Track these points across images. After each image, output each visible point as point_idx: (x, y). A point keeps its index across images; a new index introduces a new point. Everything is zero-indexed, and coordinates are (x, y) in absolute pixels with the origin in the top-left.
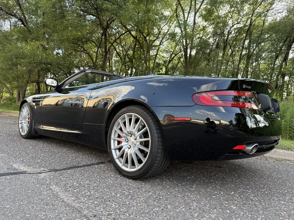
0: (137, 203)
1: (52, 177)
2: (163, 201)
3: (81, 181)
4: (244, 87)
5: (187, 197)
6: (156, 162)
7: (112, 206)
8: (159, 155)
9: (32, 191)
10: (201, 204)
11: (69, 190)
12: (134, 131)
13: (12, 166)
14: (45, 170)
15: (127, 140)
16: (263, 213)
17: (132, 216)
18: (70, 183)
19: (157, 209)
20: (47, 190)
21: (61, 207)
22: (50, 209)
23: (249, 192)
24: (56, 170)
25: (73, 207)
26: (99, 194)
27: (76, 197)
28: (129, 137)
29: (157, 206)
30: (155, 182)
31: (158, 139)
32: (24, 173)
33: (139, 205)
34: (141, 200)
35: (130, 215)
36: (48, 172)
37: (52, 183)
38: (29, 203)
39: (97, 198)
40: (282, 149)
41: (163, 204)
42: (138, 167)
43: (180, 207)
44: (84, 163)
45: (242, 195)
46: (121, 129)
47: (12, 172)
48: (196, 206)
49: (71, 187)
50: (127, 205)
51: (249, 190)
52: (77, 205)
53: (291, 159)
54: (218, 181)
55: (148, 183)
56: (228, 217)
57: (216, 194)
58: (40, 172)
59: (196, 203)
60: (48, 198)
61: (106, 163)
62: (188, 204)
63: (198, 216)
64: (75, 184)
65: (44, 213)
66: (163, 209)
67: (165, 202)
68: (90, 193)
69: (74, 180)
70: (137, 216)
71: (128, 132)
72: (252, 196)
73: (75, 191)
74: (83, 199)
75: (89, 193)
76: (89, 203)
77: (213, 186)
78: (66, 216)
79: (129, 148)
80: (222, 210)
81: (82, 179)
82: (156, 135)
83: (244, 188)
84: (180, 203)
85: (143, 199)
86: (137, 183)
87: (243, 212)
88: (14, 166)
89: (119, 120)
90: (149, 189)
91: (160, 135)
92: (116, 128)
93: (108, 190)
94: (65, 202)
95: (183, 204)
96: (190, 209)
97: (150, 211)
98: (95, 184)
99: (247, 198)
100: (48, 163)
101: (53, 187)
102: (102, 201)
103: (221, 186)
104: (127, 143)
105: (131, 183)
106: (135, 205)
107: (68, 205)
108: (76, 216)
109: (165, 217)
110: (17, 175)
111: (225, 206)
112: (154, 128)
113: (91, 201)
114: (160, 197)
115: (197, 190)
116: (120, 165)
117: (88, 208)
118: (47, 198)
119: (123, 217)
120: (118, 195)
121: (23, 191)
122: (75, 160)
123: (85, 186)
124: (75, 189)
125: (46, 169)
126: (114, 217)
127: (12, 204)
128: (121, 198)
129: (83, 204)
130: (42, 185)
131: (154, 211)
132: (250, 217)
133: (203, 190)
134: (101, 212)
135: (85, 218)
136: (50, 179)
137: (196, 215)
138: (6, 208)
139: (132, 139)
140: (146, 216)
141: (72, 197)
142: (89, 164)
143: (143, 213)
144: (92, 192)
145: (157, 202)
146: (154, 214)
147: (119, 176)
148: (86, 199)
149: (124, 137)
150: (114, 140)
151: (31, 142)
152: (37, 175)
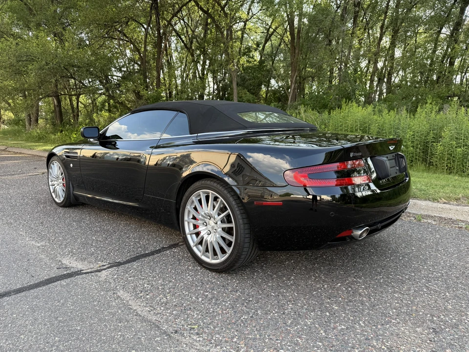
0: (222, 309)
1: (116, 276)
2: (253, 304)
3: (152, 280)
4: (351, 156)
5: (282, 296)
6: (244, 253)
7: (194, 316)
8: (247, 245)
9: (99, 302)
10: (298, 306)
11: (141, 297)
12: (214, 213)
13: (61, 262)
14: (105, 266)
15: (205, 223)
16: (369, 314)
17: (217, 329)
18: (140, 284)
19: (246, 317)
20: (115, 300)
21: (136, 322)
22: (125, 327)
23: (360, 283)
24: (119, 264)
25: (150, 322)
26: (177, 300)
27: (151, 306)
28: (207, 220)
29: (245, 312)
30: (244, 274)
31: (244, 227)
32: (79, 273)
33: (224, 312)
34: (227, 304)
35: (215, 328)
36: (108, 268)
37: (118, 287)
38: (100, 320)
39: (176, 306)
40: (426, 200)
41: (252, 309)
42: (221, 258)
43: (272, 312)
44: (151, 249)
45: (350, 287)
46: (195, 209)
47: (65, 273)
48: (292, 309)
49: (142, 291)
50: (211, 313)
51: (360, 278)
52: (154, 318)
54: (324, 267)
55: (236, 276)
56: (326, 322)
57: (318, 288)
58: (99, 268)
59: (292, 304)
60: (120, 311)
61: (181, 245)
62: (282, 306)
63: (292, 323)
64: (146, 285)
65: (120, 333)
66: (252, 317)
67: (255, 306)
68: (167, 299)
69: (143, 279)
70: (222, 329)
71: (205, 213)
72: (362, 287)
73: (148, 296)
74: (159, 309)
75: (165, 300)
76: (168, 314)
77: (317, 275)
78: (144, 334)
79: (209, 234)
80: (321, 313)
81: (153, 277)
82: (241, 221)
83: (356, 276)
84: (273, 306)
85: (229, 302)
86: (222, 277)
87: (344, 313)
88: (64, 262)
89: (193, 198)
90: (237, 286)
91: (246, 221)
92: (189, 207)
93: (187, 293)
94: (140, 316)
95: (276, 308)
96: (284, 313)
97: (238, 320)
98: (171, 284)
99: (355, 292)
100: (105, 252)
101: (121, 293)
102: (182, 310)
103: (326, 275)
104: (205, 227)
105: (215, 278)
106: (220, 312)
107: (144, 320)
108: (156, 334)
109: (255, 327)
110: (73, 279)
111: (326, 307)
112: (238, 212)
113: (169, 311)
114: (250, 298)
115: (295, 283)
116: (199, 254)
117: (167, 321)
118: (118, 312)
119: (207, 331)
120: (200, 299)
121: (88, 303)
122: (139, 242)
123: (158, 288)
124: (147, 295)
125: (105, 264)
126: (197, 331)
127: (82, 325)
128: (203, 304)
129: (160, 316)
130: (107, 291)
131: (242, 321)
132: (352, 320)
133: (302, 283)
134: (183, 325)
135: (166, 336)
136: (114, 280)
137: (290, 322)
138: (77, 329)
139: (212, 222)
140: (232, 328)
141: (146, 307)
142: (159, 249)
143: (229, 324)
144: (168, 297)
145: (245, 307)
146: (242, 325)
147: (199, 268)
148: (162, 308)
149: (201, 220)
150: (188, 223)
151: (73, 214)
152: (97, 275)
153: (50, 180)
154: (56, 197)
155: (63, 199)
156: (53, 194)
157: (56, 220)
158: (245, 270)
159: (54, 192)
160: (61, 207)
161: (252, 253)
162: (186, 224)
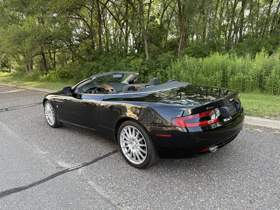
0: (142, 191)
1: (86, 172)
2: (157, 187)
3: (105, 174)
4: (207, 109)
5: (172, 182)
7: (127, 195)
8: (153, 154)
9: (79, 188)
10: (180, 188)
11: (100, 184)
12: (136, 138)
13: (58, 164)
14: (80, 165)
15: (131, 143)
16: (217, 192)
17: (139, 202)
18: (99, 176)
19: (154, 195)
20: (87, 186)
21: (99, 200)
22: (94, 202)
23: (214, 173)
24: (87, 164)
25: (106, 199)
26: (118, 186)
27: (105, 190)
29: (153, 192)
30: (153, 169)
31: (152, 147)
32: (67, 171)
33: (143, 192)
34: (144, 188)
35: (138, 202)
36: (82, 167)
37: (88, 179)
38: (81, 198)
39: (118, 189)
41: (157, 191)
42: (140, 162)
43: (167, 192)
44: (103, 154)
45: (209, 176)
46: (125, 134)
47: (61, 171)
48: (177, 190)
49: (100, 181)
50: (136, 193)
51: (215, 170)
52: (108, 196)
53: (262, 126)
54: (195, 163)
55: (149, 171)
56: (194, 197)
57: (192, 177)
58: (77, 167)
59: (178, 187)
60: (90, 193)
61: (119, 151)
62: (172, 188)
63: (177, 198)
64: (102, 177)
65: (91, 206)
66: (157, 195)
67: (158, 189)
68: (113, 185)
69: (101, 173)
70: (142, 202)
71: (131, 138)
72: (215, 176)
73: (104, 184)
74: (110, 191)
75: (112, 186)
76: (114, 194)
77: (191, 169)
78: (103, 206)
79: (133, 149)
80: (192, 192)
81: (106, 172)
82: (150, 144)
83: (212, 169)
84: (168, 188)
85: (145, 187)
86: (141, 171)
87: (204, 192)
88: (59, 164)
89: (124, 129)
90: (149, 177)
91: (152, 143)
92: (122, 134)
93: (123, 181)
94: (101, 195)
95: (169, 189)
96: (173, 193)
97: (149, 197)
98: (115, 176)
99: (211, 179)
100: (79, 157)
101: (90, 182)
102: (121, 191)
103: (196, 169)
104: (131, 145)
105: (137, 172)
106: (141, 193)
107: (103, 198)
108: (109, 206)
109: (158, 201)
110: (65, 174)
111: (195, 188)
112: (148, 139)
113: (115, 192)
114: (155, 184)
115: (179, 174)
116: (129, 159)
117: (114, 198)
118: (89, 193)
119: (134, 204)
120: (130, 185)
121: (74, 189)
122: (96, 150)
123: (109, 179)
124: (103, 183)
125: (80, 164)
126: (129, 204)
127: (73, 201)
128: (132, 188)
129: (111, 195)
130: (83, 181)
131: (152, 197)
132: (208, 196)
133: (183, 174)
134: (122, 201)
135: (114, 207)
136: (86, 174)
137: (176, 197)
138: (70, 204)
139: (134, 143)
140: (147, 202)
141: (103, 190)
142: (108, 154)
143: (145, 199)
144: (114, 184)
145: (153, 189)
146: (152, 200)
147: (129, 166)
148: (111, 191)
149: (129, 141)
150: (122, 142)
151: (59, 132)
152: (76, 172)
153: (46, 113)
154: (50, 122)
155: (54, 123)
156: (48, 120)
157: (51, 137)
158: (153, 167)
159: (48, 119)
160: (53, 128)
161: (157, 159)
162: (121, 142)
